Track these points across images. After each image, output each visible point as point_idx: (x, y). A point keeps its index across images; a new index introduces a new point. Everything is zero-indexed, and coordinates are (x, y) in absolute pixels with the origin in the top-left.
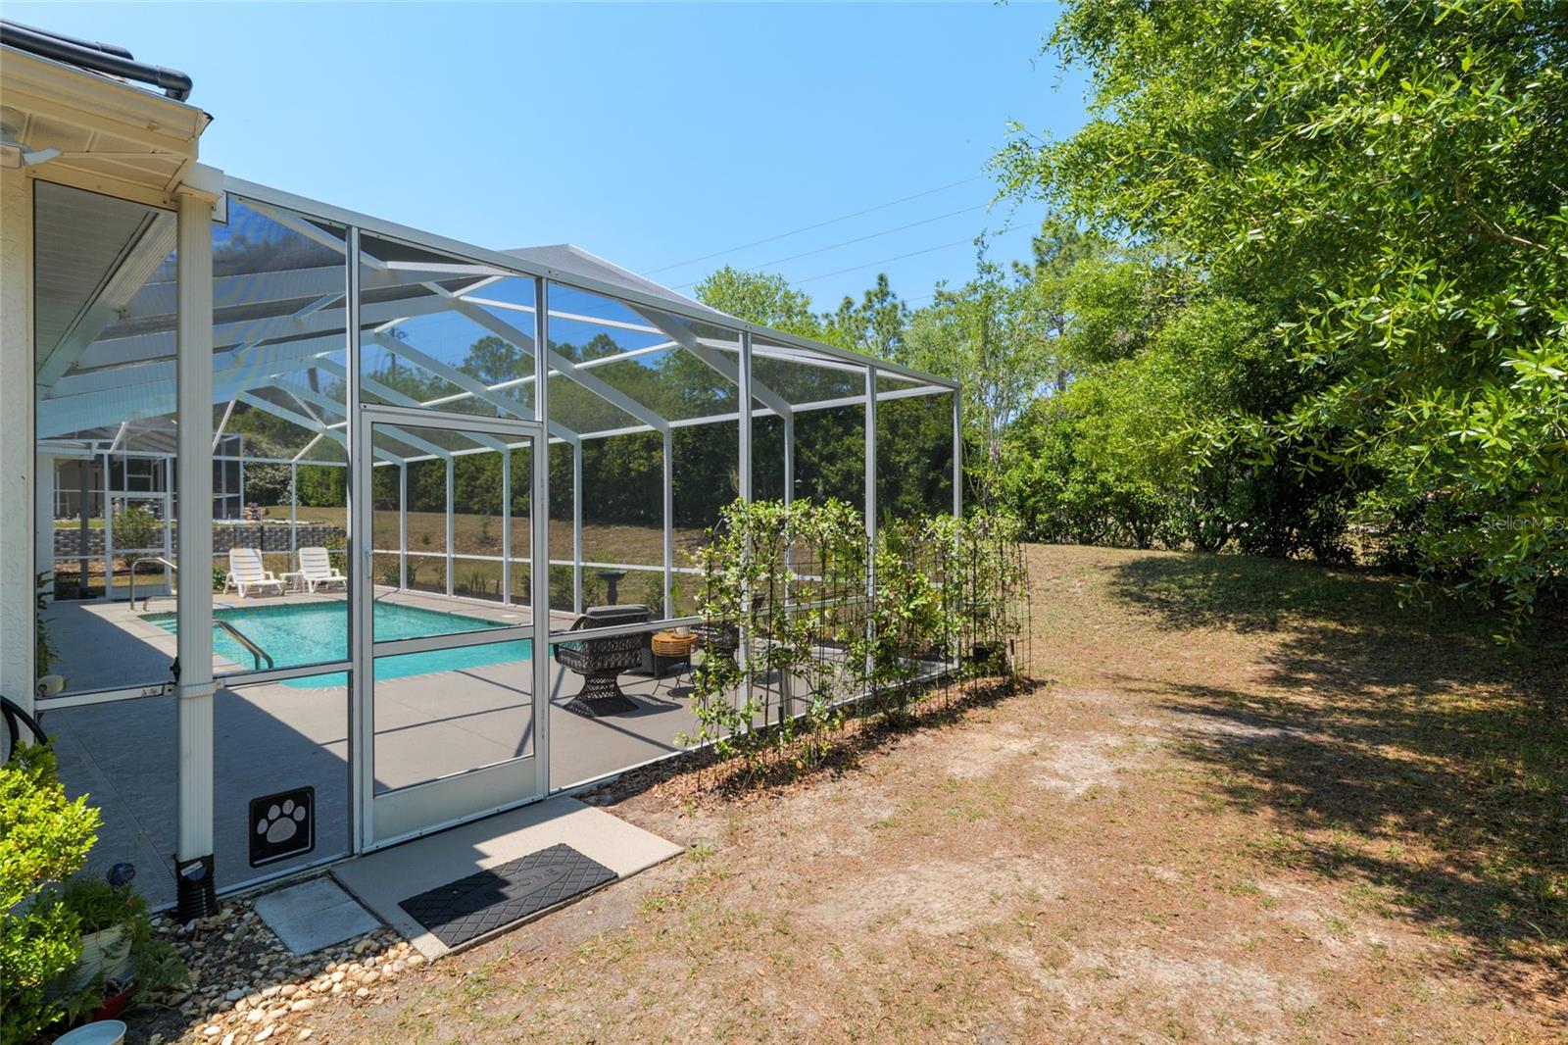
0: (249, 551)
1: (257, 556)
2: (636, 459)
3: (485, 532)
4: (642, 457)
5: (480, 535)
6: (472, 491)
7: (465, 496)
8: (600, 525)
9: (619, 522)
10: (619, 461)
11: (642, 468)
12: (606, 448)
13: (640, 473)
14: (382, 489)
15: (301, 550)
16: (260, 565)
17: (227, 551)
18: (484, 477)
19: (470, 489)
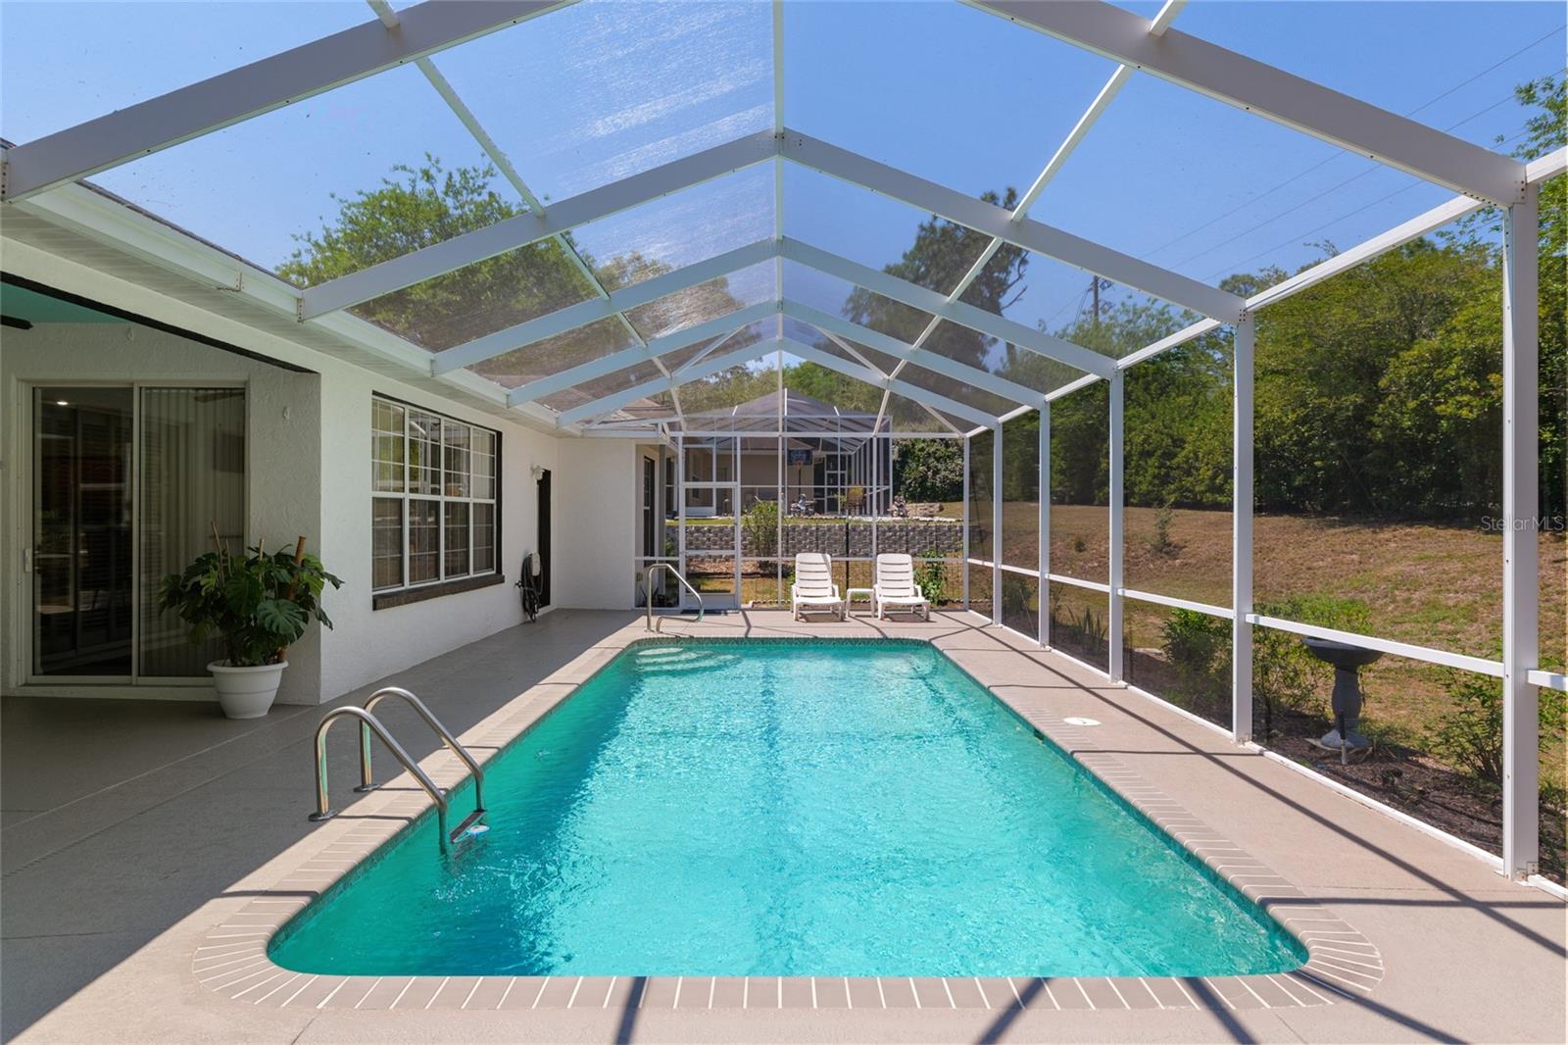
0: (817, 557)
1: (826, 563)
2: (1452, 395)
3: (1163, 536)
4: (1465, 391)
5: (1156, 540)
6: (1167, 475)
7: (1157, 482)
8: (1367, 524)
9: (1412, 518)
10: (1412, 404)
11: (1464, 412)
12: (1383, 383)
13: (1456, 420)
14: (1060, 477)
15: (879, 556)
16: (828, 576)
17: (795, 556)
18: (1184, 453)
19: (1163, 471)
